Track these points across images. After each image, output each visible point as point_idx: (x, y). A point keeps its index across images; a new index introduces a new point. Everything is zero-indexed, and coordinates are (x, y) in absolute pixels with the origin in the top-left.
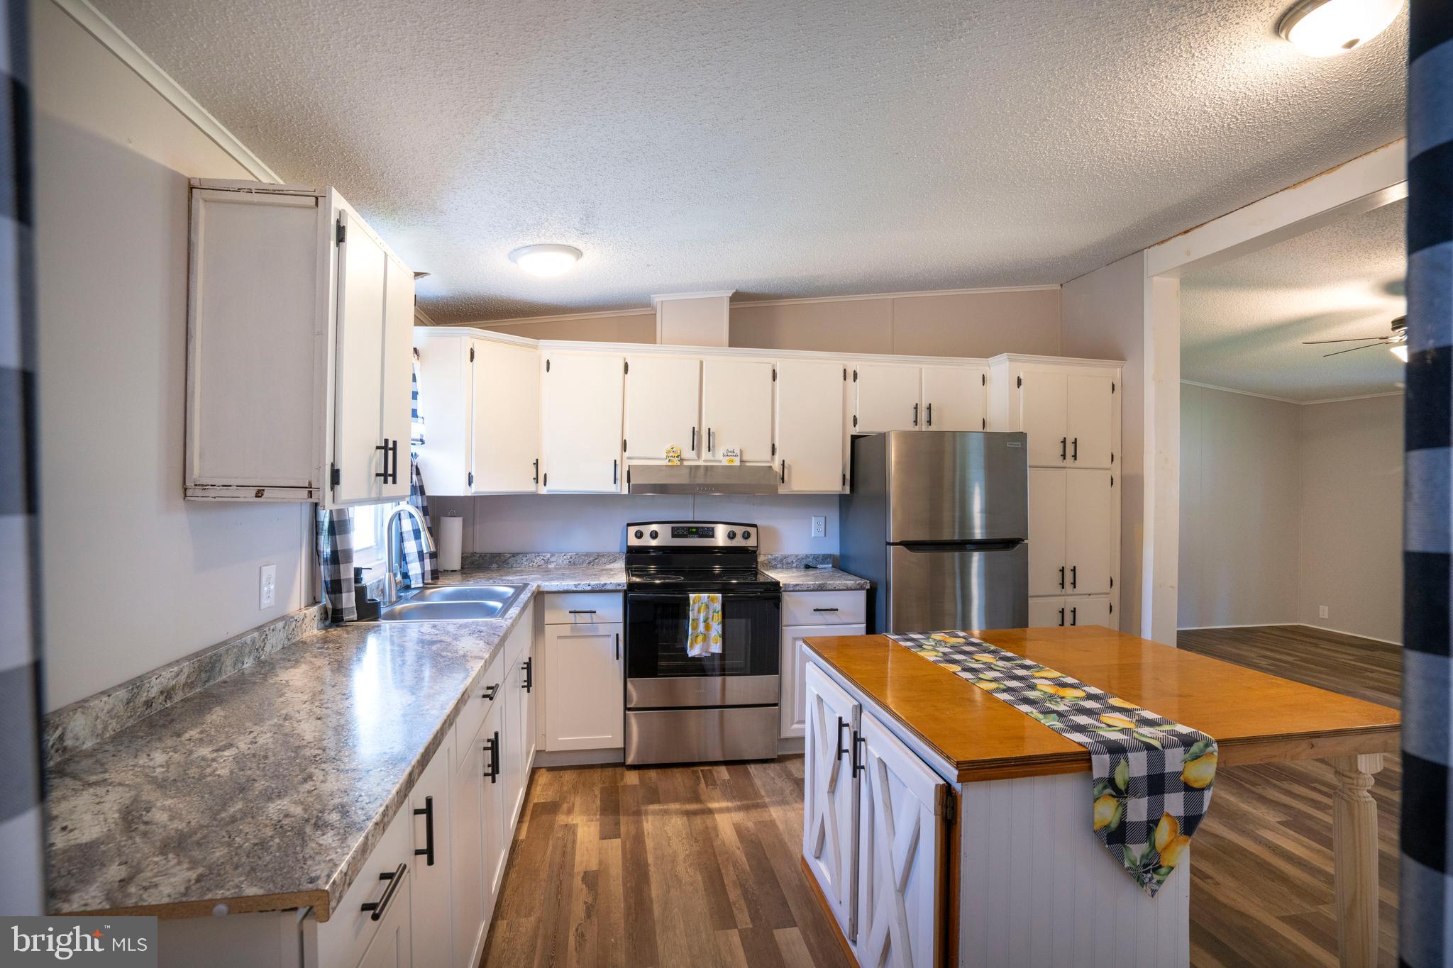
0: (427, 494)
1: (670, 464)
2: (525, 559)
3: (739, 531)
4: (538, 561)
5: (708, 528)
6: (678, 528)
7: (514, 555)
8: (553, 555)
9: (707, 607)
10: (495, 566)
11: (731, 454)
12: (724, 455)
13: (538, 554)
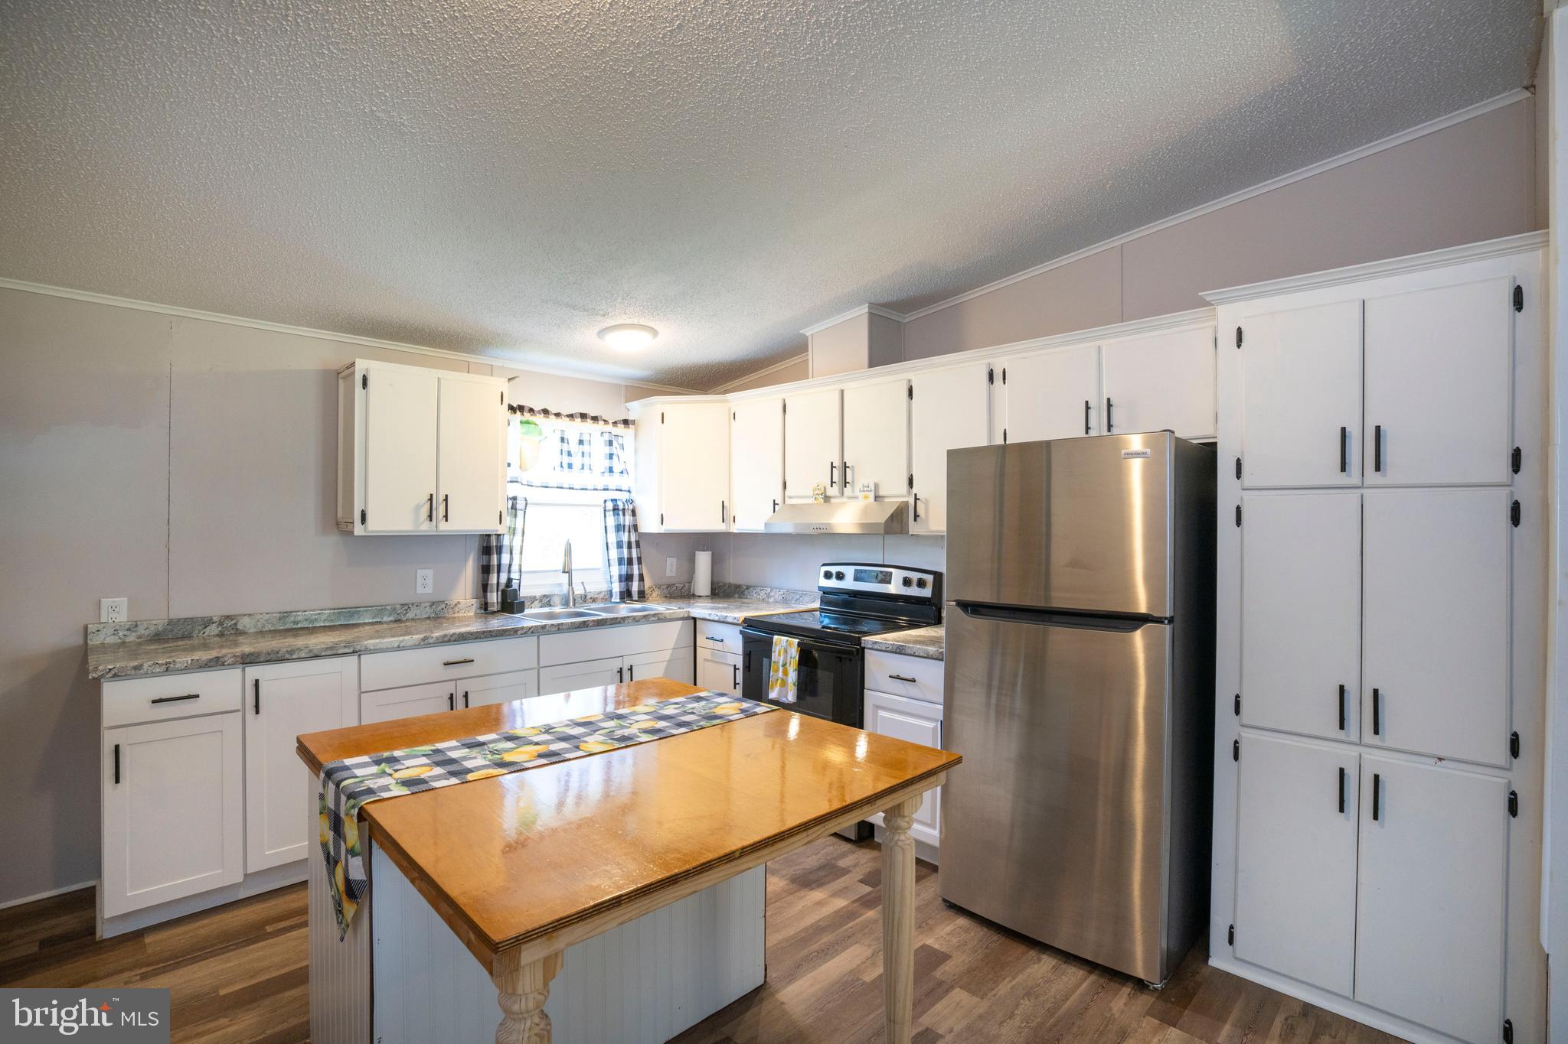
0: (639, 531)
1: (816, 502)
2: (755, 591)
3: (915, 576)
4: (762, 593)
5: (887, 573)
6: (861, 571)
7: (748, 587)
8: (772, 590)
9: (786, 651)
10: (737, 596)
11: (866, 489)
12: (860, 491)
13: (763, 587)
